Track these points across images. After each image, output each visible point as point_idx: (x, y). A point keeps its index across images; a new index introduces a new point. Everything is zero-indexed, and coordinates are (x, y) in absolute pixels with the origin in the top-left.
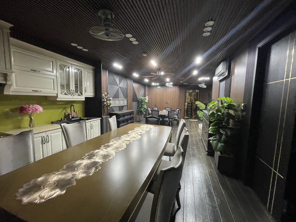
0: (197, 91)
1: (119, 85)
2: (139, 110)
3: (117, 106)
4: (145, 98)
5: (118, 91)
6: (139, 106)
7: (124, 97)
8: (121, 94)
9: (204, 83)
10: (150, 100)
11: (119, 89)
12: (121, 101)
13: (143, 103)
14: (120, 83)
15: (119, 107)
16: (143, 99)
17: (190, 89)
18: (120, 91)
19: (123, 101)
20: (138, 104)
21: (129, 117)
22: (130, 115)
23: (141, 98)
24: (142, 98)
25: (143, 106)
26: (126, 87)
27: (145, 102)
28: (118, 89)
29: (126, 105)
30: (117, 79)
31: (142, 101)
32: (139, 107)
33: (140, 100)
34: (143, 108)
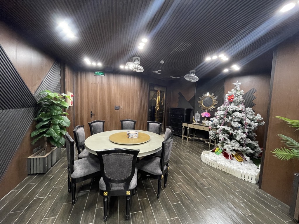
2: (41, 134)
4: (63, 94)
6: (40, 121)
10: (78, 99)
13: (55, 112)
16: (55, 99)
20: (35, 115)
23: (48, 95)
24: (52, 95)
25: (58, 121)
27: (62, 107)
31: (53, 104)
32: (41, 124)
33: (43, 102)
34: (58, 127)
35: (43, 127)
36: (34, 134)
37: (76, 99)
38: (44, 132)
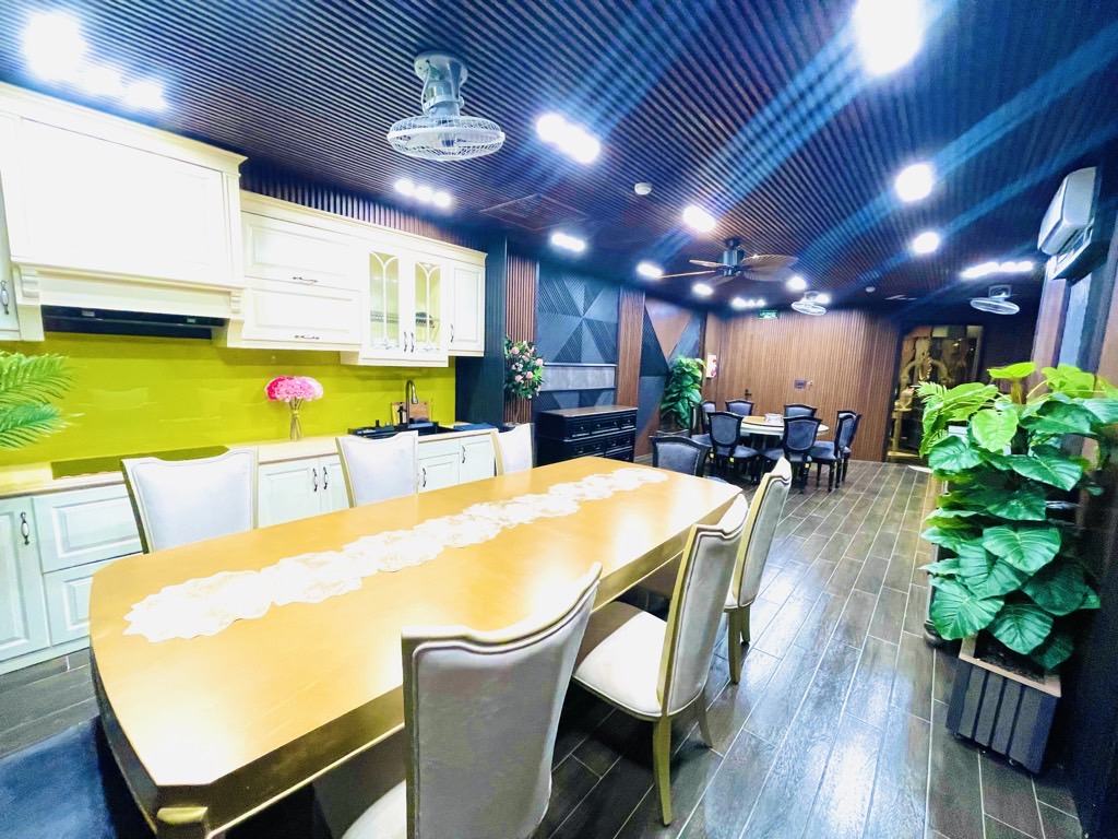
0: (971, 329)
1: (585, 311)
2: (670, 407)
3: (570, 388)
5: (578, 333)
6: (670, 392)
7: (600, 358)
8: (589, 345)
9: (1005, 290)
10: (725, 366)
11: (585, 327)
12: (590, 371)
13: (686, 383)
14: (588, 302)
15: (580, 391)
16: (688, 366)
17: (935, 323)
18: (587, 335)
19: (597, 372)
20: (667, 385)
21: (615, 431)
22: (620, 426)
23: (681, 362)
24: (685, 361)
25: (687, 394)
26: (614, 320)
27: (694, 376)
28: (581, 324)
29: (612, 386)
30: (577, 291)
31: (684, 372)
32: (670, 396)
33: (676, 371)
34: (686, 401)
35: (672, 400)
36: (663, 406)
37: (722, 367)
38: (672, 406)
